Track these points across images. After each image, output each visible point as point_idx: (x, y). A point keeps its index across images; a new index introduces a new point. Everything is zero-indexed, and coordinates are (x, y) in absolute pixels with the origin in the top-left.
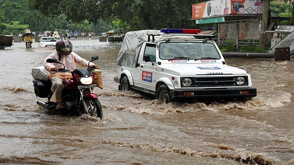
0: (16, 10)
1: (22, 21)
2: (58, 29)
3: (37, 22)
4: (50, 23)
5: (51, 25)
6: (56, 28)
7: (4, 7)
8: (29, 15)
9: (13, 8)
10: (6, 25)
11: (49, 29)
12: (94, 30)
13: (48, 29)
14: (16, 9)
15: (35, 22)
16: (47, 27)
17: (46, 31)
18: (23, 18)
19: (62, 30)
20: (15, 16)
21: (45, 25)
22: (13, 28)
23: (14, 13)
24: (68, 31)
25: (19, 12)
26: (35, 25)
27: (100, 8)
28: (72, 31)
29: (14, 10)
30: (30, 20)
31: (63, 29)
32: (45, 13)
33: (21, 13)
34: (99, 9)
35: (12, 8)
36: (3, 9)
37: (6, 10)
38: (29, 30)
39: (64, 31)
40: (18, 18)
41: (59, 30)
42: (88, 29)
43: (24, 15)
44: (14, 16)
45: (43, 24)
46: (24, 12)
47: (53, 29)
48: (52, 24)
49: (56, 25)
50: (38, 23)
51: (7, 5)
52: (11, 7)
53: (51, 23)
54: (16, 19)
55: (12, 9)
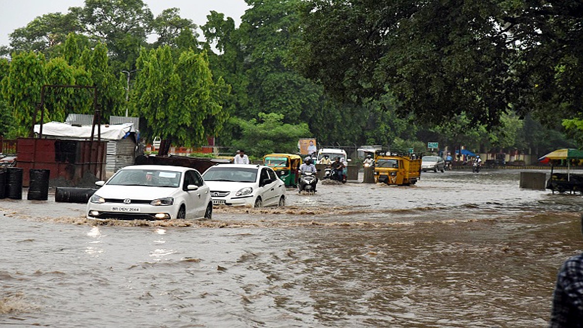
0: (282, 75)
1: (295, 111)
2: (403, 141)
3: (341, 117)
4: (379, 118)
5: (383, 127)
6: (397, 136)
7: (249, 66)
8: (318, 93)
9: (275, 69)
10: (243, 123)
11: (374, 137)
12: (525, 145)
13: (373, 140)
14: (284, 71)
15: (333, 116)
16: (369, 134)
17: (364, 145)
18: (299, 102)
19: (417, 143)
20: (277, 95)
21: (364, 125)
22: (260, 134)
23: (276, 85)
24: (434, 147)
25: (290, 82)
26: (333, 125)
27: (512, 75)
28: (448, 149)
29: (276, 76)
30: (320, 110)
31: (419, 140)
32: (335, 90)
33: (296, 87)
34: (509, 78)
35: (272, 69)
36: (245, 70)
37: (254, 75)
38: (314, 140)
39: (422, 148)
40: (284, 102)
41: (406, 144)
42: (504, 143)
43: (304, 93)
44: (273, 95)
45: (359, 121)
46: (304, 84)
47: (388, 138)
48: (385, 122)
49: (400, 125)
50: (343, 118)
51: (257, 60)
52: (267, 64)
53: (383, 119)
54: (277, 105)
55: (272, 71)
